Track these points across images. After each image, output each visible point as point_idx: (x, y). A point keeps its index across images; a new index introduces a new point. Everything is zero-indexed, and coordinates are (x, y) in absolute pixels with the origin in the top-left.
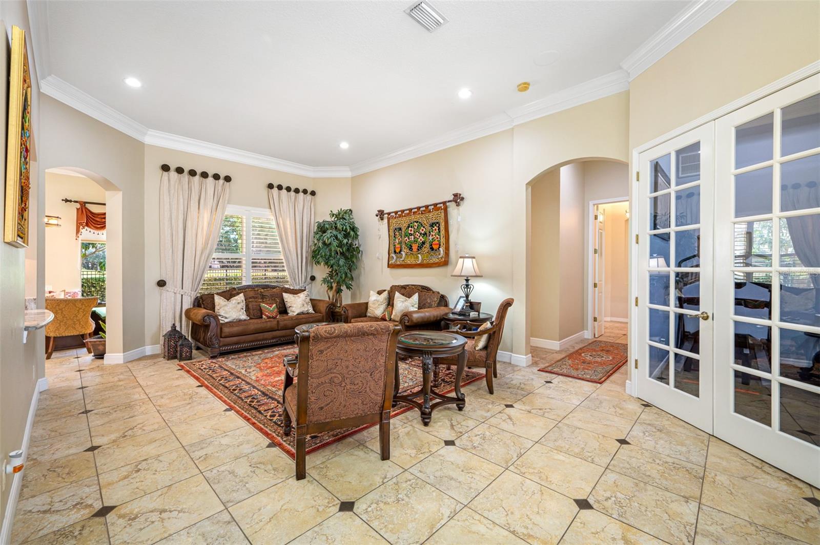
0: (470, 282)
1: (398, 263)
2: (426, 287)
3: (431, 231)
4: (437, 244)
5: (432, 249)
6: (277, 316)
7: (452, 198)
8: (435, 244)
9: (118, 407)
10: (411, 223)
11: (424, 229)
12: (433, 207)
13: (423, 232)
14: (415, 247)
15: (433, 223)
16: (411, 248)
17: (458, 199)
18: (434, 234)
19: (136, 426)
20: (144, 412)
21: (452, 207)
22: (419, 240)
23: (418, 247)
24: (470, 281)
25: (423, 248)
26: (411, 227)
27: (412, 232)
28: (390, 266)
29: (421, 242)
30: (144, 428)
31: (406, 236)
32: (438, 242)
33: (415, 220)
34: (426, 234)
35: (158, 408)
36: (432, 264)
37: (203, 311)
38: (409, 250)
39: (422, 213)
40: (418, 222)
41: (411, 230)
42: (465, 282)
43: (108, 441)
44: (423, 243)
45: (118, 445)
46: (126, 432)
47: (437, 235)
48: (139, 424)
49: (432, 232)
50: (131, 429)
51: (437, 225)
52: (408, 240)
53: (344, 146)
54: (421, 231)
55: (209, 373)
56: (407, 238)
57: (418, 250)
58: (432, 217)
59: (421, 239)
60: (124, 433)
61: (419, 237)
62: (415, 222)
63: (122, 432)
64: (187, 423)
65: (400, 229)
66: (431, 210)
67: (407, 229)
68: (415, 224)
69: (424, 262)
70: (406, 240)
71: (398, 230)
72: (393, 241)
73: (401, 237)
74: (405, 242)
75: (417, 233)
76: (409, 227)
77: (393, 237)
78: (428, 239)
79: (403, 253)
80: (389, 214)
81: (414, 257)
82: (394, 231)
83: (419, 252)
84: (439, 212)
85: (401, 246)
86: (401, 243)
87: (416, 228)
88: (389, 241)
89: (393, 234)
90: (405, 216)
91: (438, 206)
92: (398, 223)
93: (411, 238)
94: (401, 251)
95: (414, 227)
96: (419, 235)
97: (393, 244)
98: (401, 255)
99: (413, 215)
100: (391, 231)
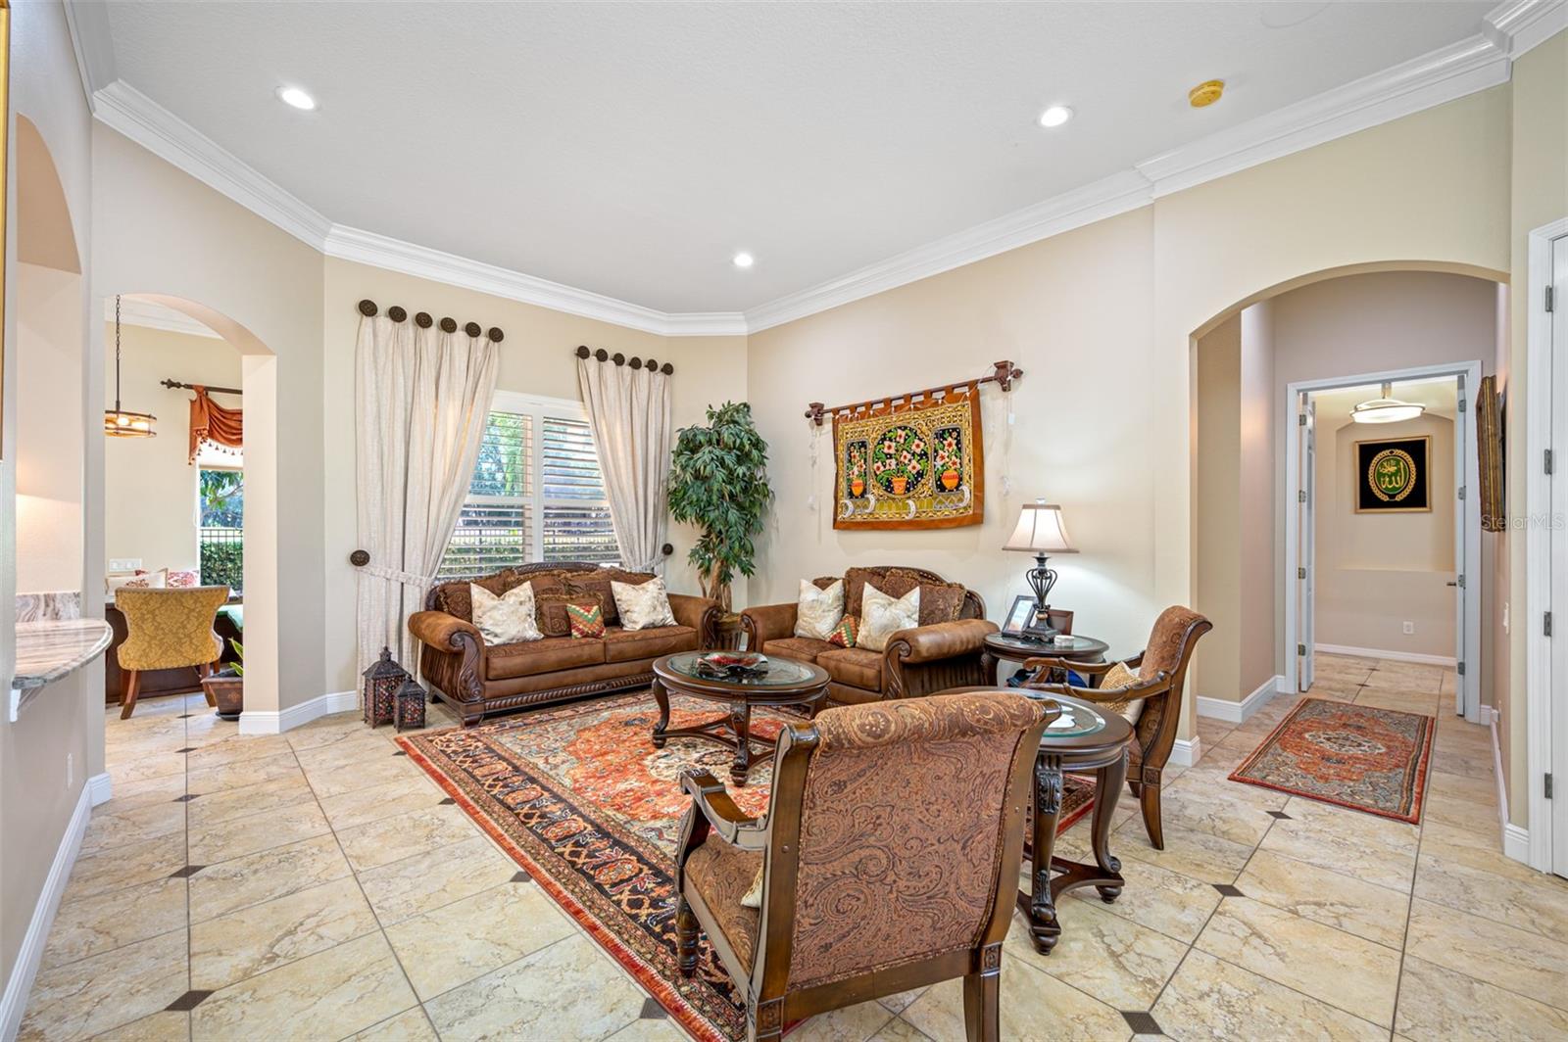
0: (1048, 566)
1: (859, 518)
2: (929, 573)
3: (938, 448)
4: (953, 477)
5: (942, 488)
6: (601, 632)
7: (992, 372)
8: (948, 478)
9: (262, 857)
10: (890, 431)
11: (922, 444)
12: (943, 394)
13: (918, 451)
14: (899, 485)
15: (944, 431)
16: (889, 487)
17: (1005, 375)
18: (946, 454)
19: (301, 924)
20: (323, 877)
21: (991, 395)
22: (910, 468)
23: (908, 483)
24: (1048, 561)
25: (920, 485)
26: (891, 440)
27: (892, 451)
28: (838, 525)
29: (914, 472)
30: (321, 930)
31: (877, 458)
32: (955, 473)
33: (899, 424)
34: (926, 454)
35: (356, 867)
36: (943, 521)
37: (447, 622)
38: (886, 490)
39: (916, 409)
40: (906, 428)
42: (1035, 565)
43: (229, 975)
44: (920, 474)
45: (255, 991)
46: (278, 941)
47: (954, 458)
48: (308, 917)
49: (943, 449)
50: (290, 933)
51: (955, 434)
52: (882, 468)
53: (744, 260)
54: (914, 447)
55: (465, 766)
56: (880, 464)
57: (908, 490)
58: (944, 415)
59: (915, 465)
60: (273, 947)
61: (910, 461)
62: (900, 428)
63: (268, 942)
64: (424, 919)
65: (863, 444)
66: (940, 401)
67: (879, 444)
68: (898, 432)
69: (922, 517)
70: (879, 468)
71: (857, 447)
72: (845, 472)
73: (866, 461)
74: (875, 473)
75: (905, 453)
76: (883, 440)
77: (846, 461)
78: (931, 467)
79: (871, 496)
80: (836, 412)
81: (896, 505)
82: (849, 448)
83: (908, 495)
84: (958, 405)
85: (865, 482)
86: (866, 474)
87: (902, 441)
88: (836, 470)
89: (845, 456)
90: (875, 414)
91: (956, 391)
92: (858, 430)
93: (890, 465)
94: (865, 492)
95: (897, 439)
96: (909, 457)
97: (846, 478)
98: (866, 502)
99: (894, 413)
100: (843, 448)
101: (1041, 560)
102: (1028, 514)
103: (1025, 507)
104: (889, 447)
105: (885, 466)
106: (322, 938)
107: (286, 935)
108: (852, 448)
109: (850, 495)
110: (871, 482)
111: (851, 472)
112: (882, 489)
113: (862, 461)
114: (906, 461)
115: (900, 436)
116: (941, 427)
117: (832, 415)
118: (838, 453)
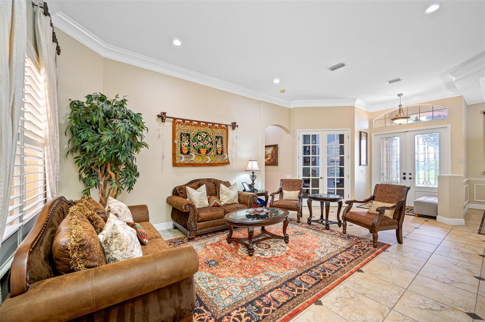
1: (187, 162)
3: (217, 141)
4: (220, 151)
5: (217, 153)
10: (200, 132)
11: (211, 139)
12: (218, 125)
14: (203, 151)
16: (199, 152)
17: (234, 126)
18: (218, 144)
19: (426, 309)
23: (207, 151)
25: (211, 152)
26: (200, 136)
27: (200, 140)
29: (209, 148)
31: (194, 140)
33: (204, 131)
35: (388, 311)
36: (217, 163)
38: (198, 153)
39: (209, 127)
41: (199, 138)
43: (459, 313)
44: (210, 149)
46: (437, 310)
47: (220, 145)
48: (422, 309)
50: (432, 309)
51: (220, 138)
52: (197, 145)
54: (209, 140)
56: (196, 143)
57: (207, 153)
58: (219, 132)
59: (209, 146)
60: (440, 310)
61: (208, 144)
62: (204, 132)
63: (441, 313)
64: (394, 283)
65: (188, 135)
66: (217, 128)
67: (196, 136)
68: (203, 134)
69: (212, 162)
70: (195, 145)
71: (185, 135)
72: (180, 144)
73: (189, 141)
74: (194, 146)
75: (206, 141)
76: (197, 135)
77: (180, 140)
78: (214, 147)
79: (192, 154)
80: (175, 119)
81: (202, 158)
82: (181, 135)
83: (207, 155)
84: (222, 130)
85: (189, 149)
86: (189, 146)
87: (205, 137)
88: (173, 142)
89: (179, 138)
90: (194, 125)
91: (222, 126)
92: (185, 129)
93: (200, 144)
94: (188, 153)
95: (202, 136)
96: (207, 142)
97: (180, 146)
98: (189, 156)
99: (202, 127)
100: (178, 134)
101: (253, 173)
102: (250, 162)
103: (250, 161)
105: (198, 144)
106: (424, 300)
107: (433, 310)
108: (182, 135)
109: (182, 153)
110: (192, 149)
111: (182, 144)
112: (196, 152)
113: (187, 141)
114: (206, 144)
115: (204, 135)
116: (218, 135)
117: (172, 120)
118: (176, 136)
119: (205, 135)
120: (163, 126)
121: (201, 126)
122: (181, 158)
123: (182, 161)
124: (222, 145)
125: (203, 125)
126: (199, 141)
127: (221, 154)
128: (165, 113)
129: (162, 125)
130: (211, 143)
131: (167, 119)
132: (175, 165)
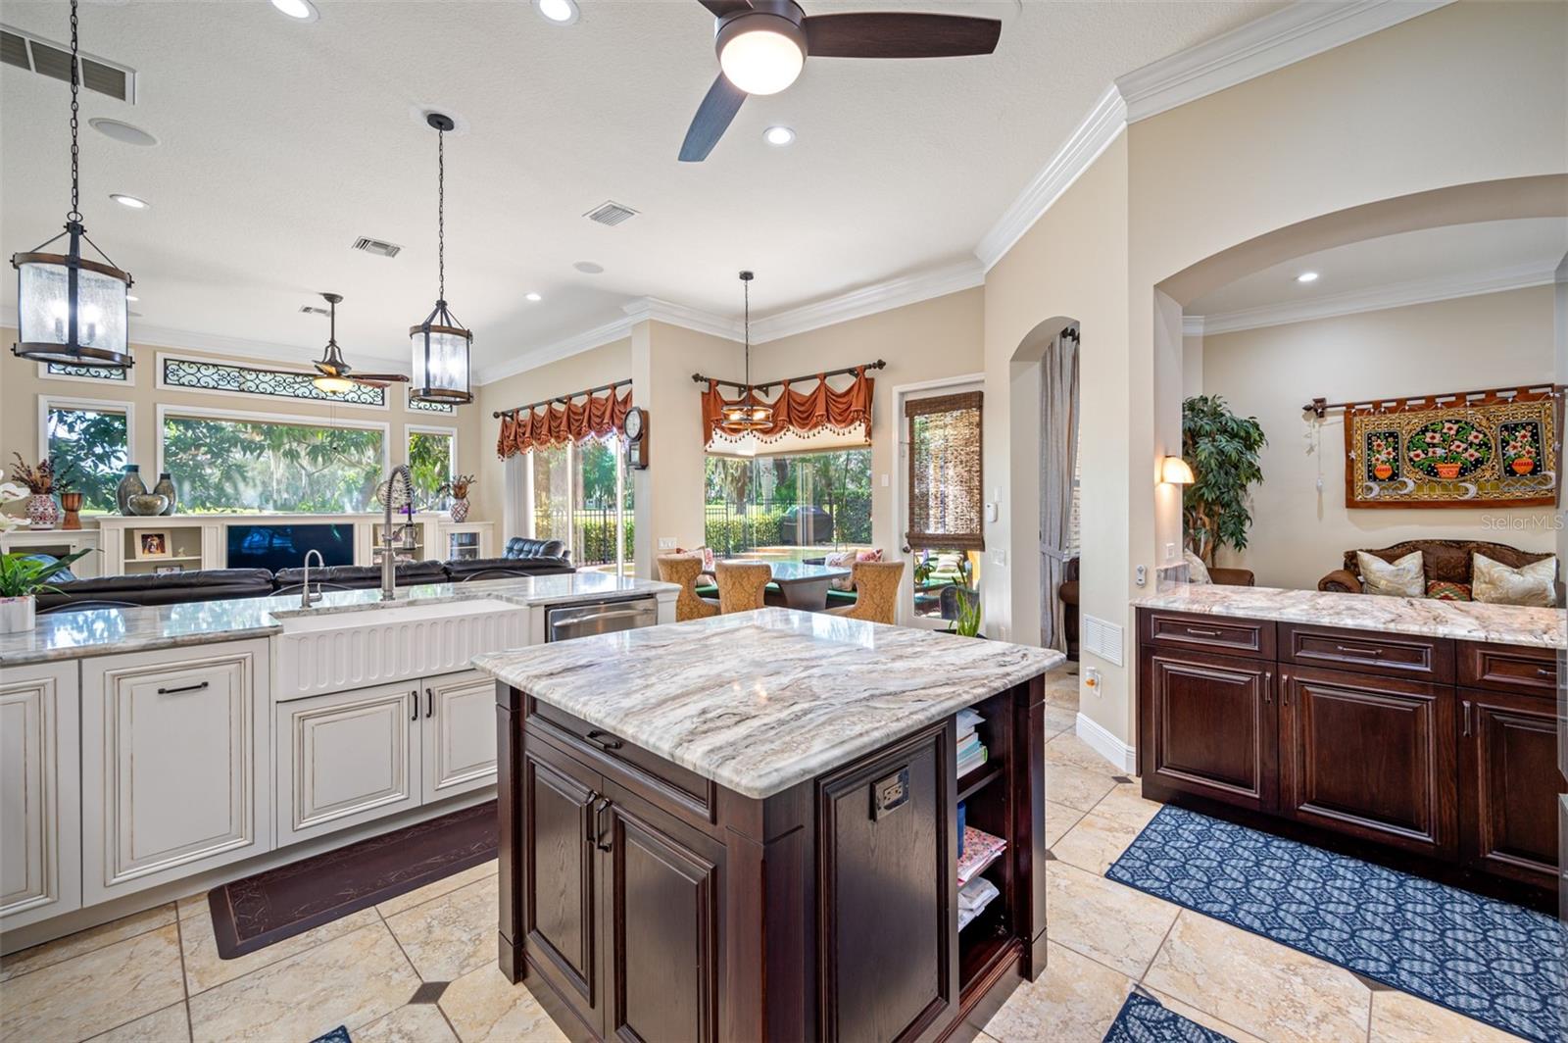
1: (1389, 499)
3: (1509, 438)
4: (1526, 464)
5: (1512, 473)
8: (1519, 465)
10: (1432, 424)
11: (1481, 436)
12: (1515, 393)
13: (1477, 441)
14: (1448, 471)
15: (1514, 425)
16: (1432, 471)
18: (1518, 444)
22: (1466, 455)
23: (1462, 468)
25: (1479, 470)
26: (1434, 431)
27: (1439, 441)
29: (1472, 459)
31: (1414, 447)
32: (1530, 461)
33: (1450, 418)
34: (1485, 444)
36: (1512, 501)
38: (1429, 474)
39: (1473, 405)
40: (1457, 421)
44: (1478, 462)
47: (1528, 447)
49: (1513, 440)
51: (1530, 428)
52: (1423, 456)
54: (1471, 438)
56: (1419, 451)
57: (1462, 474)
58: (1516, 412)
59: (1473, 454)
62: (1450, 421)
65: (1391, 434)
66: (1510, 400)
67: (1417, 435)
68: (1447, 425)
69: (1485, 498)
70: (1418, 456)
71: (1382, 437)
72: (1366, 457)
73: (1395, 449)
74: (1411, 460)
75: (1457, 443)
76: (1424, 431)
77: (1365, 449)
78: (1496, 456)
79: (1406, 480)
80: (1350, 406)
81: (1445, 487)
82: (1369, 438)
83: (1463, 478)
84: (1537, 404)
85: (1395, 467)
86: (1397, 460)
87: (1453, 432)
88: (1348, 456)
89: (1365, 445)
90: (1412, 409)
91: (1531, 391)
92: (1384, 423)
93: (1434, 453)
94: (1393, 477)
95: (1445, 431)
96: (1464, 446)
97: (1365, 463)
98: (1398, 485)
99: (1441, 408)
100: (1359, 438)
104: (1433, 438)
105: (1427, 454)
108: (1373, 438)
109: (1373, 478)
110: (1406, 468)
111: (1373, 459)
112: (1421, 473)
113: (1390, 449)
114: (1460, 450)
115: (1450, 429)
116: (1512, 421)
117: (1344, 408)
118: (1355, 442)
119: (1455, 427)
120: (1320, 426)
121: (1436, 408)
122: (1370, 489)
123: (1372, 495)
124: (1538, 448)
125: (1442, 403)
126: (1434, 446)
127: (1534, 472)
128: (1322, 401)
129: (1317, 425)
130: (1485, 445)
131: (1329, 409)
132: (1351, 504)
